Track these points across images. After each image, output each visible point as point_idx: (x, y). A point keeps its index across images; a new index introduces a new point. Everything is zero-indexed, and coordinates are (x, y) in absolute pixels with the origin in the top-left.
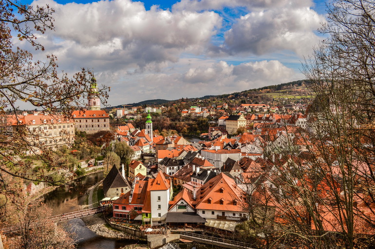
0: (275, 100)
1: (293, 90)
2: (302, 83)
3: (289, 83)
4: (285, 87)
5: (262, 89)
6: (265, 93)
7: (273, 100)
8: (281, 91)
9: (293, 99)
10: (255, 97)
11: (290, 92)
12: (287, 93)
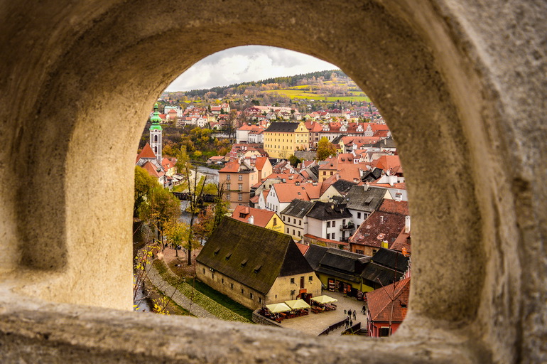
0: (293, 101)
1: (320, 87)
2: (332, 76)
3: (309, 74)
4: (304, 81)
5: (265, 82)
6: (271, 89)
7: (291, 101)
8: (300, 87)
9: (324, 102)
10: (258, 96)
11: (315, 89)
12: (311, 91)
